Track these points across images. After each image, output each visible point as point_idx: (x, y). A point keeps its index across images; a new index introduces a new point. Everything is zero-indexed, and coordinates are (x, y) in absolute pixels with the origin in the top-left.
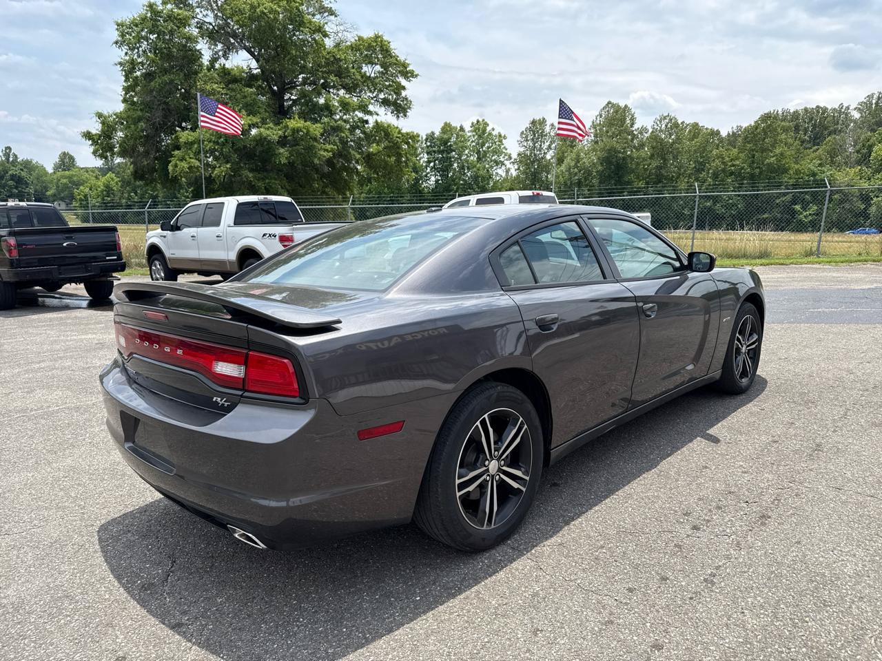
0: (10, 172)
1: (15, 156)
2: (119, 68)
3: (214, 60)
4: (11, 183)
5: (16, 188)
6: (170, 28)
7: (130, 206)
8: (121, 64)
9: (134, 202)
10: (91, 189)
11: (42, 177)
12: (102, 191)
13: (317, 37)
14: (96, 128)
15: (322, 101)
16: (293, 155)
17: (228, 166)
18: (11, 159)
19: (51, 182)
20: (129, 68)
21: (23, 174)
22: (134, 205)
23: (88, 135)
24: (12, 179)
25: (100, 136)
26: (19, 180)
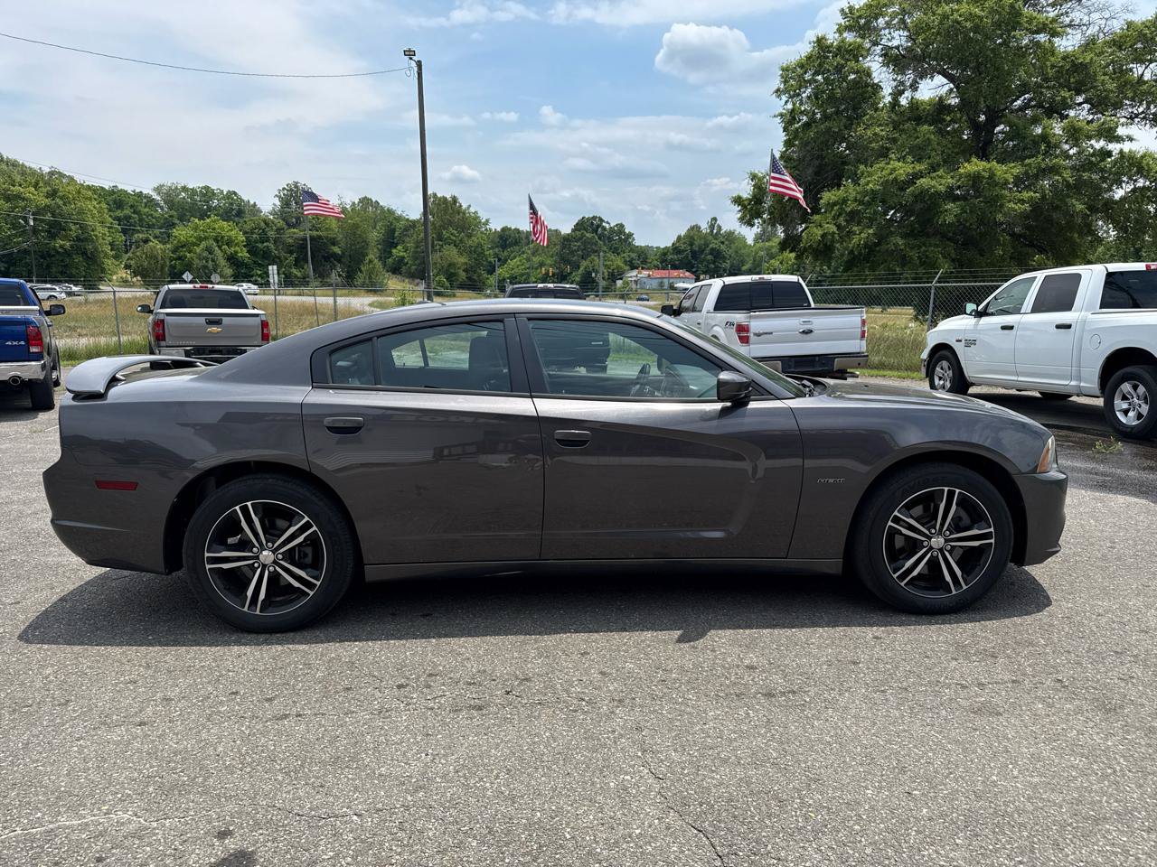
0: (711, 246)
1: (720, 227)
2: (778, 120)
3: (897, 93)
4: (709, 257)
5: (714, 263)
6: (835, 64)
7: (820, 281)
8: (781, 115)
9: (825, 276)
10: (781, 263)
11: (740, 249)
12: (793, 265)
13: (1042, 38)
14: (746, 191)
15: (1039, 131)
16: (966, 212)
17: (871, 231)
18: (715, 231)
19: (748, 256)
20: (789, 119)
21: (723, 247)
22: (825, 281)
23: (738, 200)
24: (711, 254)
25: (750, 200)
26: (717, 254)
